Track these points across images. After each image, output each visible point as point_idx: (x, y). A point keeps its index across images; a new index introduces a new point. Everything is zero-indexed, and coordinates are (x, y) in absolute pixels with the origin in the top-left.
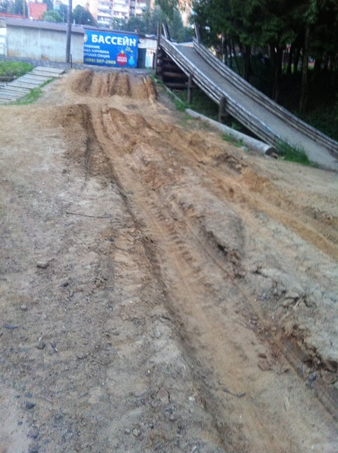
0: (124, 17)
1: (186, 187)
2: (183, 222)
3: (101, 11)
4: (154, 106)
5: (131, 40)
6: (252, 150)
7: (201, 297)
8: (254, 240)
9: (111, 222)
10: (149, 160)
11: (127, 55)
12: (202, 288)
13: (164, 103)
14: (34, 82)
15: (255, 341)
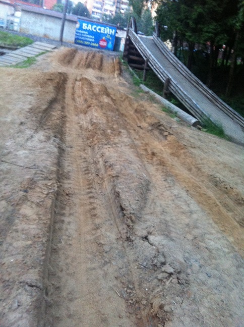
0: (111, 14)
1: (117, 147)
2: (102, 179)
3: (95, 7)
4: (117, 80)
5: (111, 30)
6: (182, 121)
7: (90, 256)
8: (155, 203)
9: (35, 174)
10: (95, 121)
11: (107, 41)
12: (94, 247)
13: (125, 78)
14: (32, 52)
15: (123, 314)
